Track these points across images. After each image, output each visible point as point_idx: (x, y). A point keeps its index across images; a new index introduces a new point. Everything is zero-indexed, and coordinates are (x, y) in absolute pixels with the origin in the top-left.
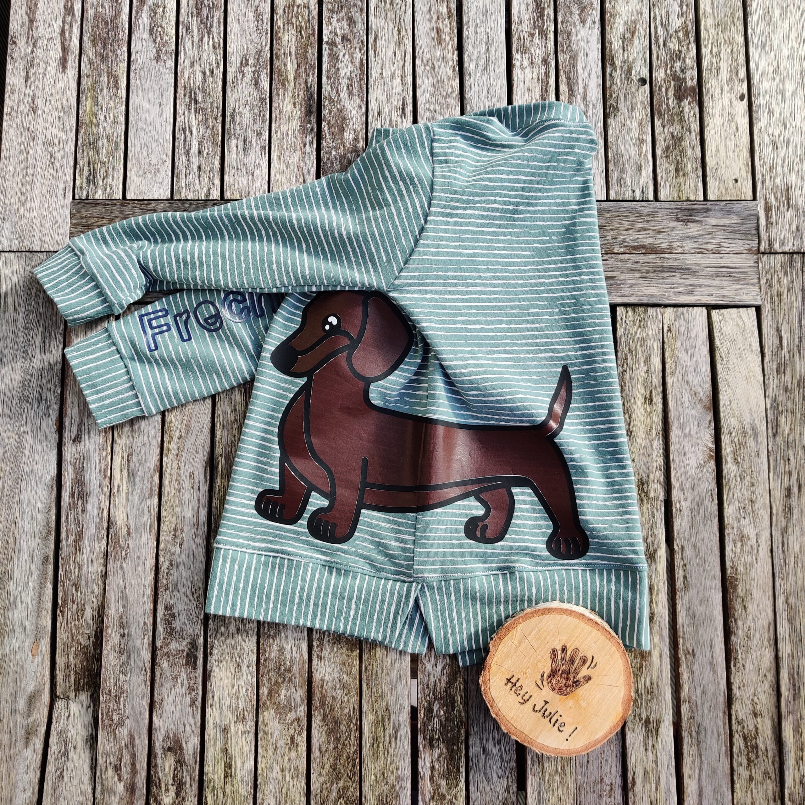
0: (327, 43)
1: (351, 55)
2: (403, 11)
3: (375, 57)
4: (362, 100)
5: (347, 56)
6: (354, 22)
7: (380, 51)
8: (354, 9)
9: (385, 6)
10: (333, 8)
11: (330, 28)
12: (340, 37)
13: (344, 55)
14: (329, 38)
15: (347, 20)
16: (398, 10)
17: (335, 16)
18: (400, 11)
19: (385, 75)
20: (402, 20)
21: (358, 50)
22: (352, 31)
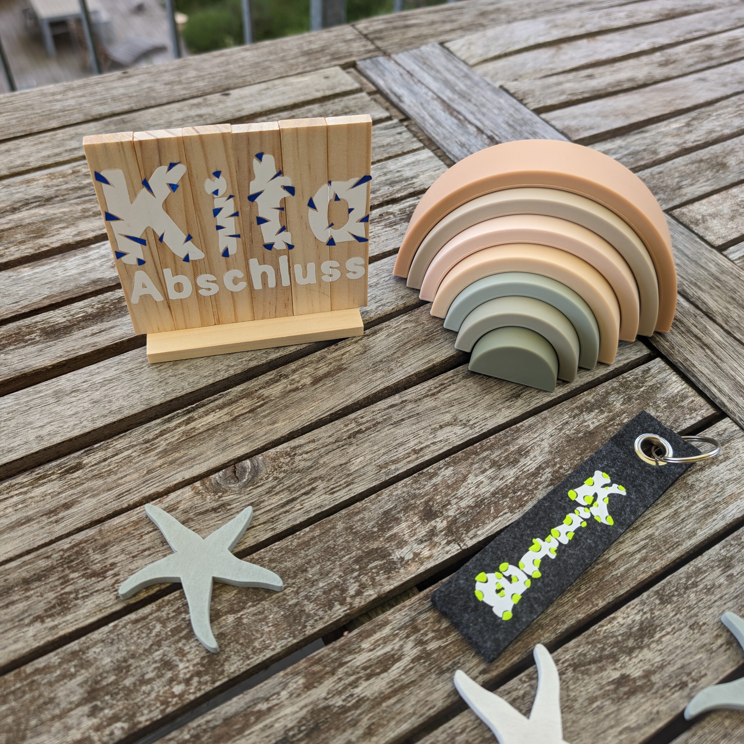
0: (458, 540)
1: (454, 486)
2: (312, 446)
3: (428, 446)
4: (518, 430)
5: (460, 492)
6: (386, 513)
7: (412, 444)
8: (358, 527)
9: (321, 478)
10: (382, 567)
11: (426, 553)
12: (433, 523)
13: (461, 498)
14: (448, 543)
15: (390, 529)
16: (316, 454)
17: (397, 555)
18: (315, 449)
19: (448, 417)
20: (331, 440)
21: (437, 480)
22: (406, 509)
